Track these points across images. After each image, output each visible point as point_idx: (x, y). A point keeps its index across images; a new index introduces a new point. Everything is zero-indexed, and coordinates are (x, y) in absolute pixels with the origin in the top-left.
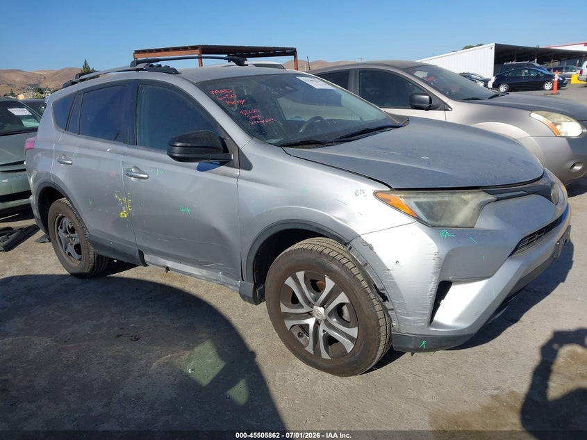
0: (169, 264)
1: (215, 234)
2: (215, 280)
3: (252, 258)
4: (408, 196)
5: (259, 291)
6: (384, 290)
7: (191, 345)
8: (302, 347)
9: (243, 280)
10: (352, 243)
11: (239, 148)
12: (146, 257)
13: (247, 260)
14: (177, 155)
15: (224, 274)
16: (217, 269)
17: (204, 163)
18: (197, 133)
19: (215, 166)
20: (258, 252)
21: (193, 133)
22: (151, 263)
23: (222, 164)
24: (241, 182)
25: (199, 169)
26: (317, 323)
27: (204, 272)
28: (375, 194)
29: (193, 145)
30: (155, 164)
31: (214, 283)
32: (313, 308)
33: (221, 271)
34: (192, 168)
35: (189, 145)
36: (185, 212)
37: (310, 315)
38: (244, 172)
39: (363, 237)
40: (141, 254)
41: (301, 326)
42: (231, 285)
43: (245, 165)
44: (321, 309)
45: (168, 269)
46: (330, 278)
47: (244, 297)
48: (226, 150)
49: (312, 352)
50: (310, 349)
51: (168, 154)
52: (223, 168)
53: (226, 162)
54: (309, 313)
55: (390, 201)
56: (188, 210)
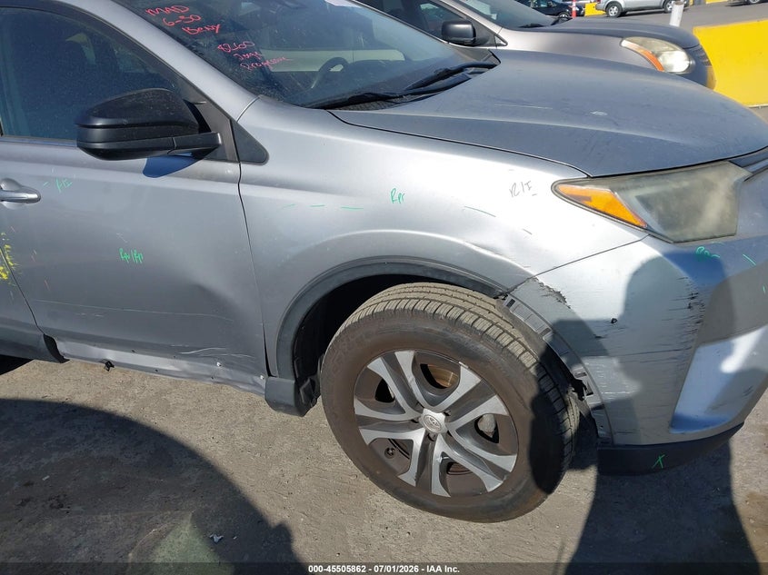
0: (110, 355)
1: (203, 296)
2: (208, 376)
3: (290, 335)
4: (622, 185)
5: (304, 390)
6: (584, 374)
7: (172, 496)
8: (394, 472)
9: (270, 375)
10: (516, 293)
11: (231, 121)
12: (62, 347)
13: (279, 340)
14: (99, 146)
15: (226, 364)
16: (211, 358)
17: (159, 158)
18: (139, 95)
19: (184, 161)
20: (302, 324)
21: (130, 97)
22: (74, 357)
23: (198, 156)
24: (246, 190)
25: (150, 172)
26: (429, 439)
27: (184, 365)
28: (555, 188)
29: (132, 120)
30: (52, 171)
31: (208, 383)
32: (421, 412)
33: (220, 360)
34: (132, 170)
35: (125, 121)
36: (131, 260)
37: (414, 424)
38: (249, 169)
39: (541, 279)
40: (51, 343)
41: (395, 442)
42: (243, 383)
43: (252, 153)
44: (440, 417)
45: (109, 365)
46: (470, 369)
47: (275, 404)
48: (204, 127)
49: (414, 484)
50: (409, 477)
51: (78, 146)
52: (202, 165)
53: (207, 151)
54: (413, 421)
55: (589, 199)
56: (138, 257)
